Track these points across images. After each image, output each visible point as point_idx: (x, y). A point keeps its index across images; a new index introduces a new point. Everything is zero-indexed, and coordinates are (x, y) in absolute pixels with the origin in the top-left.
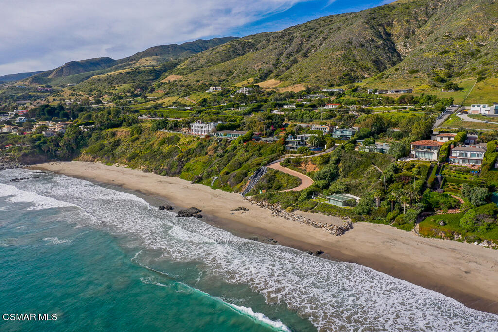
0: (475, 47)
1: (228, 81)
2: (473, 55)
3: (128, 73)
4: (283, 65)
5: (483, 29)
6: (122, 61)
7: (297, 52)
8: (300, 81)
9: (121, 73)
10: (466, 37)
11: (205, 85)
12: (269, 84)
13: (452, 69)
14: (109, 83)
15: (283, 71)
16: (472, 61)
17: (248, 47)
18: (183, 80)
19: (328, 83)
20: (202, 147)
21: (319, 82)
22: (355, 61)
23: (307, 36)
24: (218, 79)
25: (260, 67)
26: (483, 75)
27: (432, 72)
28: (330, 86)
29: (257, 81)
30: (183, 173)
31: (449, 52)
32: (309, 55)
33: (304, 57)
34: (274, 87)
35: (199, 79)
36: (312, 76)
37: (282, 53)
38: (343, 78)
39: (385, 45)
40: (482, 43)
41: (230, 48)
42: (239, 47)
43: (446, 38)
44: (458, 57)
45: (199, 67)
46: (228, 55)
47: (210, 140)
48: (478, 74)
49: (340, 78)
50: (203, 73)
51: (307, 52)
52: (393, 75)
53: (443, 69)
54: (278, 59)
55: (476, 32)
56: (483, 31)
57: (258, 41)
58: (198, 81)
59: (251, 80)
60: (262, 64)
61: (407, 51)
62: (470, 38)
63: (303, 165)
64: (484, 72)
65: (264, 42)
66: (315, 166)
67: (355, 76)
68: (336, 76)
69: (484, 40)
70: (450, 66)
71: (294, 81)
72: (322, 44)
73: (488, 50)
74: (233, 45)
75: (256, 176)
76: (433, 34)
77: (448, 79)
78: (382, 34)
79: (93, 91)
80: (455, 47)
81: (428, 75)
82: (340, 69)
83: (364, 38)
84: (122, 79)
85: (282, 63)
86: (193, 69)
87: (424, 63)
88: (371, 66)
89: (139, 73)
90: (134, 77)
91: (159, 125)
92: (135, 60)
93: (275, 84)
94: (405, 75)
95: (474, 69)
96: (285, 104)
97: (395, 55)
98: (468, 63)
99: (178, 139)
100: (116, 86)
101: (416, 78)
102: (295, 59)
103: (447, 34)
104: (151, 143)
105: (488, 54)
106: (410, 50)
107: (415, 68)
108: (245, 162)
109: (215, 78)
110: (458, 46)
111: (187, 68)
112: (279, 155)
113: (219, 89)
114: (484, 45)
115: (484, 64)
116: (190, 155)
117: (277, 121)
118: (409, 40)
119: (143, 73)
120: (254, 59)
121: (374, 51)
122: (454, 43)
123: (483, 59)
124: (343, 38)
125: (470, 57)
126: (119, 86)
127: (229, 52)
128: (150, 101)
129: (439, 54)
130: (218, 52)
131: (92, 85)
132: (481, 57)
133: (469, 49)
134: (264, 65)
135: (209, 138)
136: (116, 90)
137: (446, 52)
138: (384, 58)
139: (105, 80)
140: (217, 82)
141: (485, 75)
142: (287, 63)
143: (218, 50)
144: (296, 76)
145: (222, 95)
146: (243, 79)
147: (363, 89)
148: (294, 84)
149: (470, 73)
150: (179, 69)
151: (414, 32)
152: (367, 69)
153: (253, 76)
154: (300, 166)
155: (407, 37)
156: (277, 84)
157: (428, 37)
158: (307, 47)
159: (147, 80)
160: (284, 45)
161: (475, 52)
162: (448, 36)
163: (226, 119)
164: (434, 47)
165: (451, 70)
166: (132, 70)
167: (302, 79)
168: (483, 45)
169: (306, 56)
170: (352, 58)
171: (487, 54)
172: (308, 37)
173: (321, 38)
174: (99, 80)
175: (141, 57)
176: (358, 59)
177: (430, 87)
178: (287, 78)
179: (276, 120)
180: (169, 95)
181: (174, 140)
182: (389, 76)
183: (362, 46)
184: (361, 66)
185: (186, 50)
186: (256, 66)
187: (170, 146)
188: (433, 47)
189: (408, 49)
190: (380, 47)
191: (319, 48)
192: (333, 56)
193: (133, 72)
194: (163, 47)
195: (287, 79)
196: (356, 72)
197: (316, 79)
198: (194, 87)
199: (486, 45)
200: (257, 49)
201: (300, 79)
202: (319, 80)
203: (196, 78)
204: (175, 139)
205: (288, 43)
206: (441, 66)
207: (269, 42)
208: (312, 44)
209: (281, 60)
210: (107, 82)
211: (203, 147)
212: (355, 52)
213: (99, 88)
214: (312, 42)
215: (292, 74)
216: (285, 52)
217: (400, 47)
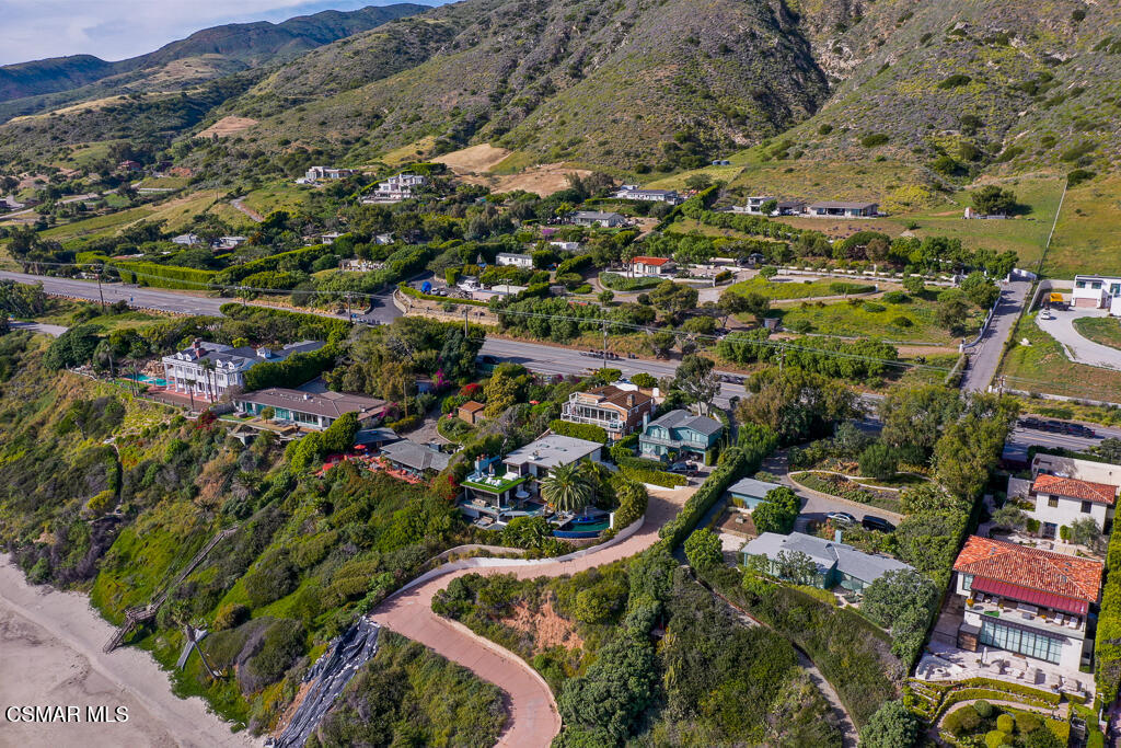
0: (1039, 67)
1: (367, 143)
2: (1033, 90)
3: (109, 110)
4: (516, 98)
5: (1056, 13)
6: (128, 64)
7: (556, 61)
8: (558, 156)
9: (89, 111)
10: (1013, 35)
11: (304, 156)
12: (473, 160)
13: (980, 135)
14: (55, 138)
15: (515, 117)
16: (1034, 108)
17: (436, 37)
18: (247, 139)
19: (635, 163)
20: (185, 458)
21: (610, 159)
22: (708, 97)
23: (581, 16)
24: (340, 137)
25: (454, 102)
26: (1083, 163)
27: (926, 141)
28: (639, 172)
29: (443, 149)
30: (102, 576)
31: (970, 80)
32: (585, 70)
33: (574, 76)
34: (486, 169)
35: (288, 136)
36: (591, 140)
37: (515, 64)
38: (676, 148)
39: (786, 47)
40: (1057, 56)
41: (389, 40)
42: (413, 39)
43: (957, 37)
44: (993, 96)
45: (305, 94)
46: (383, 60)
47: (212, 436)
48: (1068, 158)
49: (670, 148)
50: (301, 119)
51: (581, 62)
52: (817, 147)
53: (957, 134)
54: (505, 82)
55: (1036, 22)
56: (1055, 20)
57: (462, 22)
58: (286, 143)
59: (428, 143)
60: (461, 94)
61: (843, 64)
62: (1023, 39)
63: (523, 613)
64: (1085, 155)
65: (475, 27)
66: (570, 625)
67: (709, 140)
68: (656, 141)
69: (1062, 46)
70: (974, 124)
71: (543, 155)
72: (619, 41)
73: (1080, 77)
74: (395, 32)
75: (336, 664)
76: (913, 20)
77: (972, 164)
78: (778, 15)
79: (7, 163)
80: (983, 65)
81: (916, 151)
82: (667, 122)
83: (731, 29)
84: (90, 126)
85: (513, 91)
86: (286, 100)
87: (900, 114)
88: (752, 112)
89: (141, 109)
90: (126, 121)
91: (68, 349)
92: (157, 63)
93: (492, 159)
94: (851, 149)
95: (1049, 142)
96: (502, 249)
97: (813, 77)
98: (1022, 114)
99: (119, 415)
100: (73, 147)
101: (883, 159)
102: (549, 81)
103: (959, 26)
104: (38, 417)
105: (1082, 91)
106: (852, 63)
107: (878, 130)
108: (312, 566)
109: (333, 135)
110: (990, 63)
111: (270, 97)
112: (435, 550)
113: (334, 172)
114: (1064, 59)
115: (1079, 127)
116: (142, 489)
117: (455, 352)
118: (848, 34)
119: (154, 110)
120: (439, 81)
121: (757, 65)
122: (981, 52)
123: (1070, 106)
124: (674, 29)
125: (1026, 95)
126: (80, 148)
127: (386, 51)
128: (144, 203)
129: (941, 86)
130: (357, 53)
131: (8, 143)
132: (1060, 100)
133: (1023, 72)
134: (467, 97)
135: (213, 425)
136: (71, 160)
137: (962, 81)
138: (783, 86)
139: (44, 131)
140: (340, 147)
141: (1089, 163)
142: (527, 94)
143: (357, 46)
144: (548, 140)
145: (339, 192)
146: (408, 140)
147: (733, 191)
148: (541, 162)
149: (1040, 153)
150: (254, 97)
151: (858, 11)
152: (742, 120)
153: (435, 129)
154: (511, 617)
155: (842, 27)
156: (497, 158)
157: (898, 26)
158: (581, 49)
159: (162, 129)
160: (519, 42)
161: (1037, 81)
162: (961, 32)
163: (297, 325)
164: (926, 66)
165: (978, 136)
166: (123, 102)
167: (564, 149)
168: (1058, 62)
169: (577, 73)
170: (700, 87)
171: (1078, 92)
172: (582, 19)
173: (618, 24)
174: (28, 130)
175: (177, 57)
176: (715, 89)
177: (926, 194)
178: (524, 140)
179: (451, 349)
180: (203, 184)
181: (101, 419)
182: (806, 151)
183: (726, 50)
184: (724, 112)
185: (294, 36)
186: (443, 99)
187: (90, 439)
188: (921, 64)
189: (846, 61)
190: (772, 55)
191: (613, 51)
192: (647, 79)
193: (125, 109)
194: (233, 29)
195: (523, 143)
196: (712, 128)
197: (602, 149)
198: (274, 161)
199: (1068, 61)
200: (457, 46)
201: (557, 149)
202: (609, 153)
203: (281, 134)
204: (106, 413)
205: (532, 37)
206: (951, 124)
207: (488, 28)
208: (593, 39)
209: (513, 83)
210: (49, 136)
211: (189, 462)
212: (707, 68)
213: (25, 154)
214: (594, 32)
215: (537, 129)
216: (522, 62)
217: (824, 56)
